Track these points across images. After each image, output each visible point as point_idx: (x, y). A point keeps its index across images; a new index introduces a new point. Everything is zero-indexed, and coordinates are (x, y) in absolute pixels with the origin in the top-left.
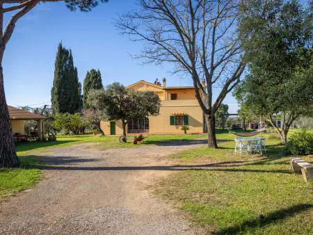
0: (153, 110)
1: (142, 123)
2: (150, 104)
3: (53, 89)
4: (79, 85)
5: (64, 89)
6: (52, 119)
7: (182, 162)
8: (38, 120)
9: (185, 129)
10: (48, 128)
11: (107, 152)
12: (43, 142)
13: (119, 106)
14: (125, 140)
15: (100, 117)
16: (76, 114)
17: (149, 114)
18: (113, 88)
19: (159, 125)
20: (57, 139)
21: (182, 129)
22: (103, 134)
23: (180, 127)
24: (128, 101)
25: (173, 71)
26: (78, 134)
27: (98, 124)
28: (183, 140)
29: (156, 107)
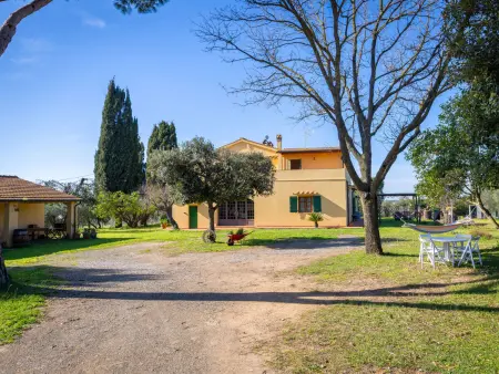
0: (262, 186)
1: (241, 209)
2: (257, 175)
3: (99, 152)
4: (141, 147)
5: (115, 152)
6: (93, 201)
7: (321, 282)
8: (68, 203)
9: (316, 220)
10: (87, 217)
11: (179, 259)
12: (73, 241)
13: (203, 179)
14: (212, 238)
15: (171, 199)
16: (134, 193)
17: (255, 192)
18: (192, 147)
19: (271, 213)
20: (99, 236)
21: (311, 219)
22: (177, 227)
23: (308, 216)
24: (218, 169)
25: (299, 116)
26: (136, 226)
27: (169, 211)
28: (314, 239)
29: (268, 181)
